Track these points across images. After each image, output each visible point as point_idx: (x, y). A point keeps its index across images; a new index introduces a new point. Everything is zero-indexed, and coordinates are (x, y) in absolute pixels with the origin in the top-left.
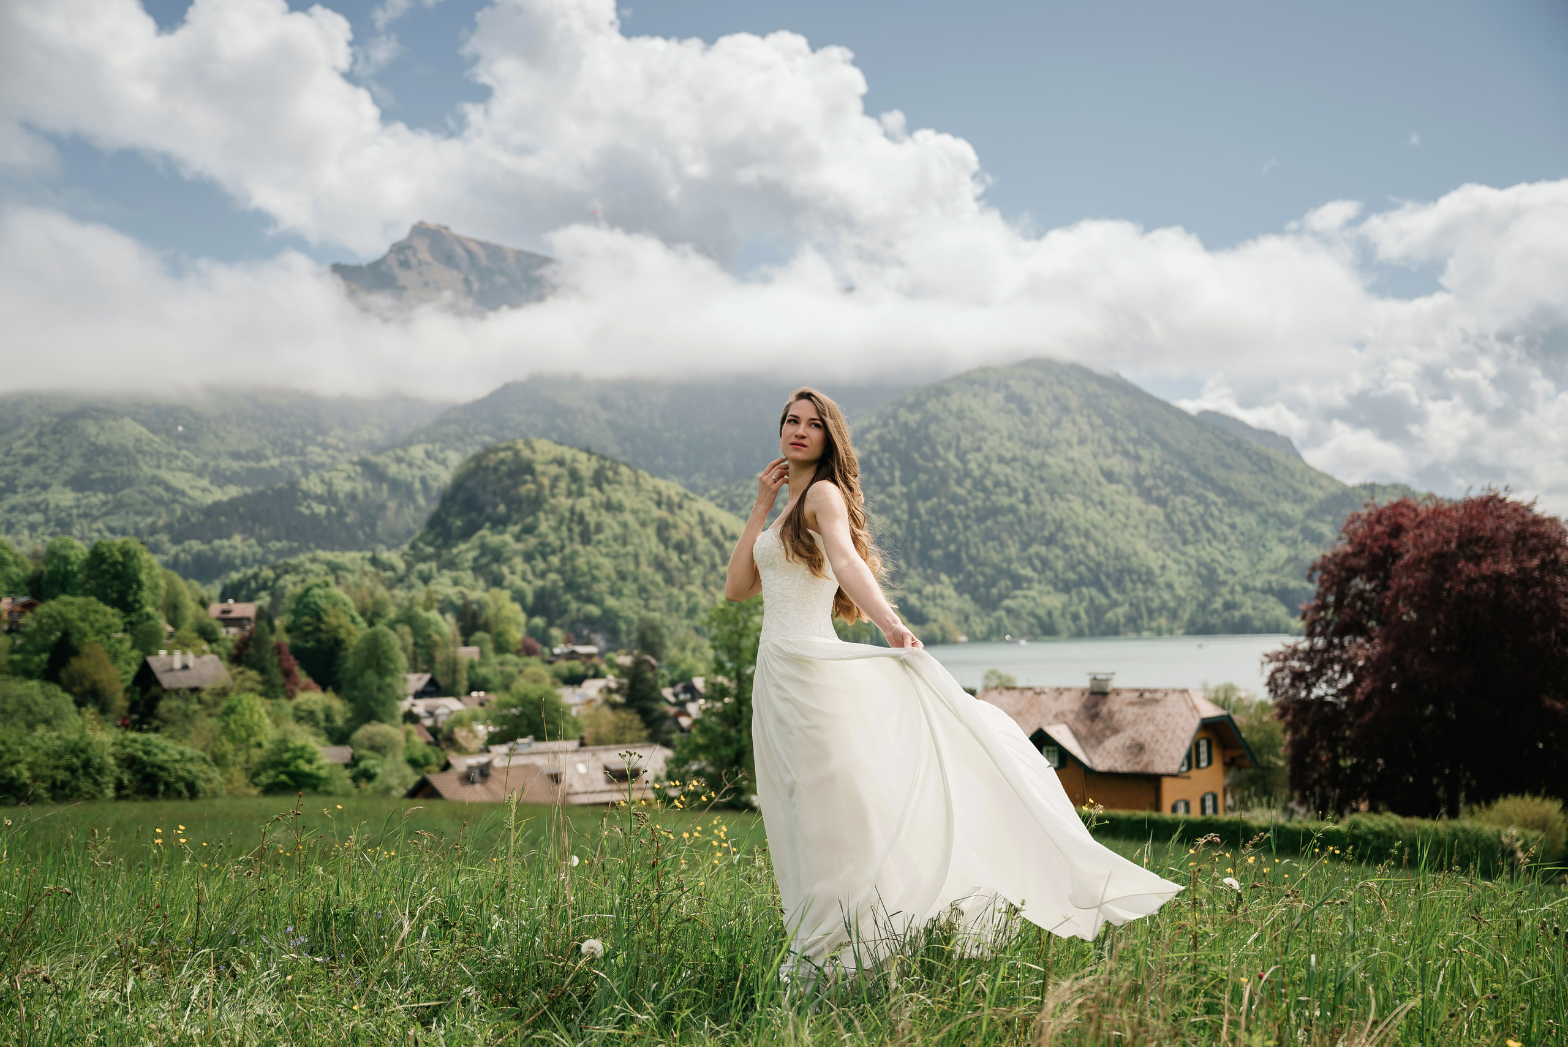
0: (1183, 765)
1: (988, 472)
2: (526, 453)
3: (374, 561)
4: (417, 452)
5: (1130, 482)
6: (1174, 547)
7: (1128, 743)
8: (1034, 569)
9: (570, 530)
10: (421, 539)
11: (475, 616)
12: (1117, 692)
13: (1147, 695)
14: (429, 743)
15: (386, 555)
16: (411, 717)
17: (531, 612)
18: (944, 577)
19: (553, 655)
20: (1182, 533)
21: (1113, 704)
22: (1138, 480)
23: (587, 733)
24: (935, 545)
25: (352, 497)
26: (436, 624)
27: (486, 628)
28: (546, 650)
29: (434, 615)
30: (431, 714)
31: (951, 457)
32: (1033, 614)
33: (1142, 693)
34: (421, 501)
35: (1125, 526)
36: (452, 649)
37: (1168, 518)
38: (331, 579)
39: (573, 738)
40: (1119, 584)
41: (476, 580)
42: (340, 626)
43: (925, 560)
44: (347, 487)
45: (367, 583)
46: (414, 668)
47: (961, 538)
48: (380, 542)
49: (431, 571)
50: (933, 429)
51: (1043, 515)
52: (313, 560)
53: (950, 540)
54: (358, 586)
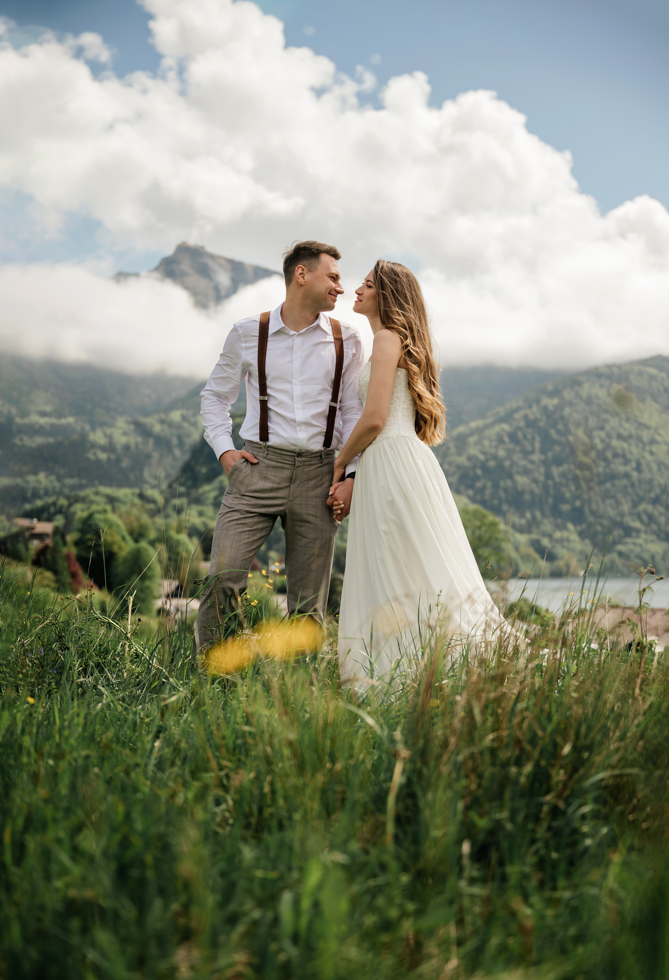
1: (608, 446)
3: (141, 496)
4: (176, 416)
8: (642, 522)
10: (176, 480)
15: (150, 492)
16: (163, 612)
18: (570, 526)
24: (564, 501)
25: (127, 448)
26: (184, 543)
28: (265, 567)
29: (183, 537)
30: (178, 610)
31: (580, 433)
32: (638, 556)
34: (177, 452)
36: (195, 563)
38: (109, 508)
42: (113, 543)
43: (556, 512)
44: (123, 440)
45: (135, 512)
46: (166, 575)
47: (585, 496)
48: (145, 482)
49: (182, 505)
50: (567, 411)
51: (651, 481)
52: (97, 493)
53: (576, 497)
54: (128, 513)
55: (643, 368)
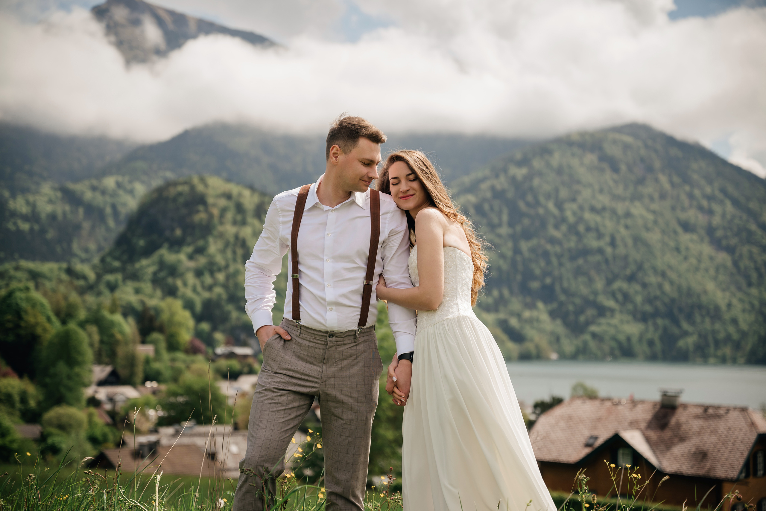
0: (741, 472)
1: (580, 219)
2: (200, 188)
3: (70, 271)
4: (110, 182)
5: (702, 232)
6: (739, 289)
7: (693, 450)
8: (617, 300)
9: (234, 253)
10: (110, 254)
11: (152, 319)
12: (685, 406)
13: (711, 411)
14: (108, 424)
15: (79, 267)
16: (94, 402)
17: (199, 318)
18: (540, 305)
19: (215, 354)
20: (747, 277)
21: (681, 416)
22: (710, 231)
23: (240, 419)
24: (534, 278)
25: (53, 217)
26: (119, 324)
27: (161, 329)
28: (210, 351)
29: (118, 318)
30: (111, 399)
31: (551, 206)
32: (614, 339)
33: (706, 408)
34: (111, 223)
35: (697, 269)
36: (131, 347)
37: (735, 263)
38: (31, 285)
39: (227, 423)
40: (690, 318)
41: (154, 289)
42: (37, 324)
43: (525, 290)
44: (49, 208)
45: (62, 289)
46: (99, 361)
47: (556, 273)
48: (75, 255)
49: (116, 281)
50: (536, 182)
51: (626, 258)
52: (17, 268)
53: (546, 274)
54: (54, 291)
55: (617, 136)
